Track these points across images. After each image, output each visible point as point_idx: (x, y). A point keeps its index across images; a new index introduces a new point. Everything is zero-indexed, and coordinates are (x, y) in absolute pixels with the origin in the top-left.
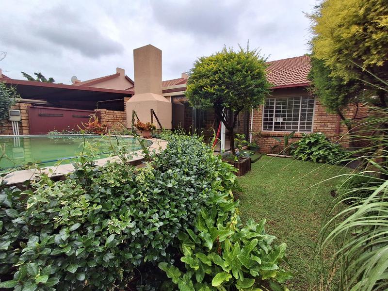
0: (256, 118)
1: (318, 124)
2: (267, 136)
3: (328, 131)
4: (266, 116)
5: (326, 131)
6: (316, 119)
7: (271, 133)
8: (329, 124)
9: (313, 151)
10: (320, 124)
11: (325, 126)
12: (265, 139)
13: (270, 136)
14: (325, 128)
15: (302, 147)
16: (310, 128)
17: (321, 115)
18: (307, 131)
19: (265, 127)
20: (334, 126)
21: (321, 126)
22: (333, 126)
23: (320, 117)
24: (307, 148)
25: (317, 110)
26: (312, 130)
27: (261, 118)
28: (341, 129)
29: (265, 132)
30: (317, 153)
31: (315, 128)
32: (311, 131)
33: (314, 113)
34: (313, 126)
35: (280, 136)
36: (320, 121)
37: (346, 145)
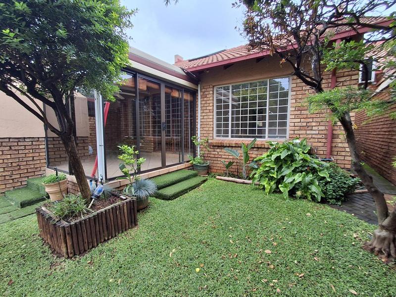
0: (205, 117)
1: (296, 124)
2: (221, 146)
3: (314, 136)
4: (219, 113)
5: (310, 136)
6: (293, 117)
7: (226, 142)
8: (314, 124)
9: (283, 174)
10: (300, 124)
11: (308, 127)
12: (218, 150)
13: (225, 147)
14: (308, 132)
15: (266, 167)
16: (284, 131)
17: (300, 109)
18: (281, 137)
19: (218, 132)
20: (323, 128)
21: (301, 128)
22: (321, 128)
23: (299, 112)
24: (273, 169)
25: (294, 101)
26: (288, 135)
27: (211, 117)
28: (335, 132)
29: (217, 139)
30: (290, 180)
31: (292, 132)
32: (285, 137)
33: (289, 105)
34: (288, 128)
35: (238, 146)
36: (299, 120)
37: (346, 162)
